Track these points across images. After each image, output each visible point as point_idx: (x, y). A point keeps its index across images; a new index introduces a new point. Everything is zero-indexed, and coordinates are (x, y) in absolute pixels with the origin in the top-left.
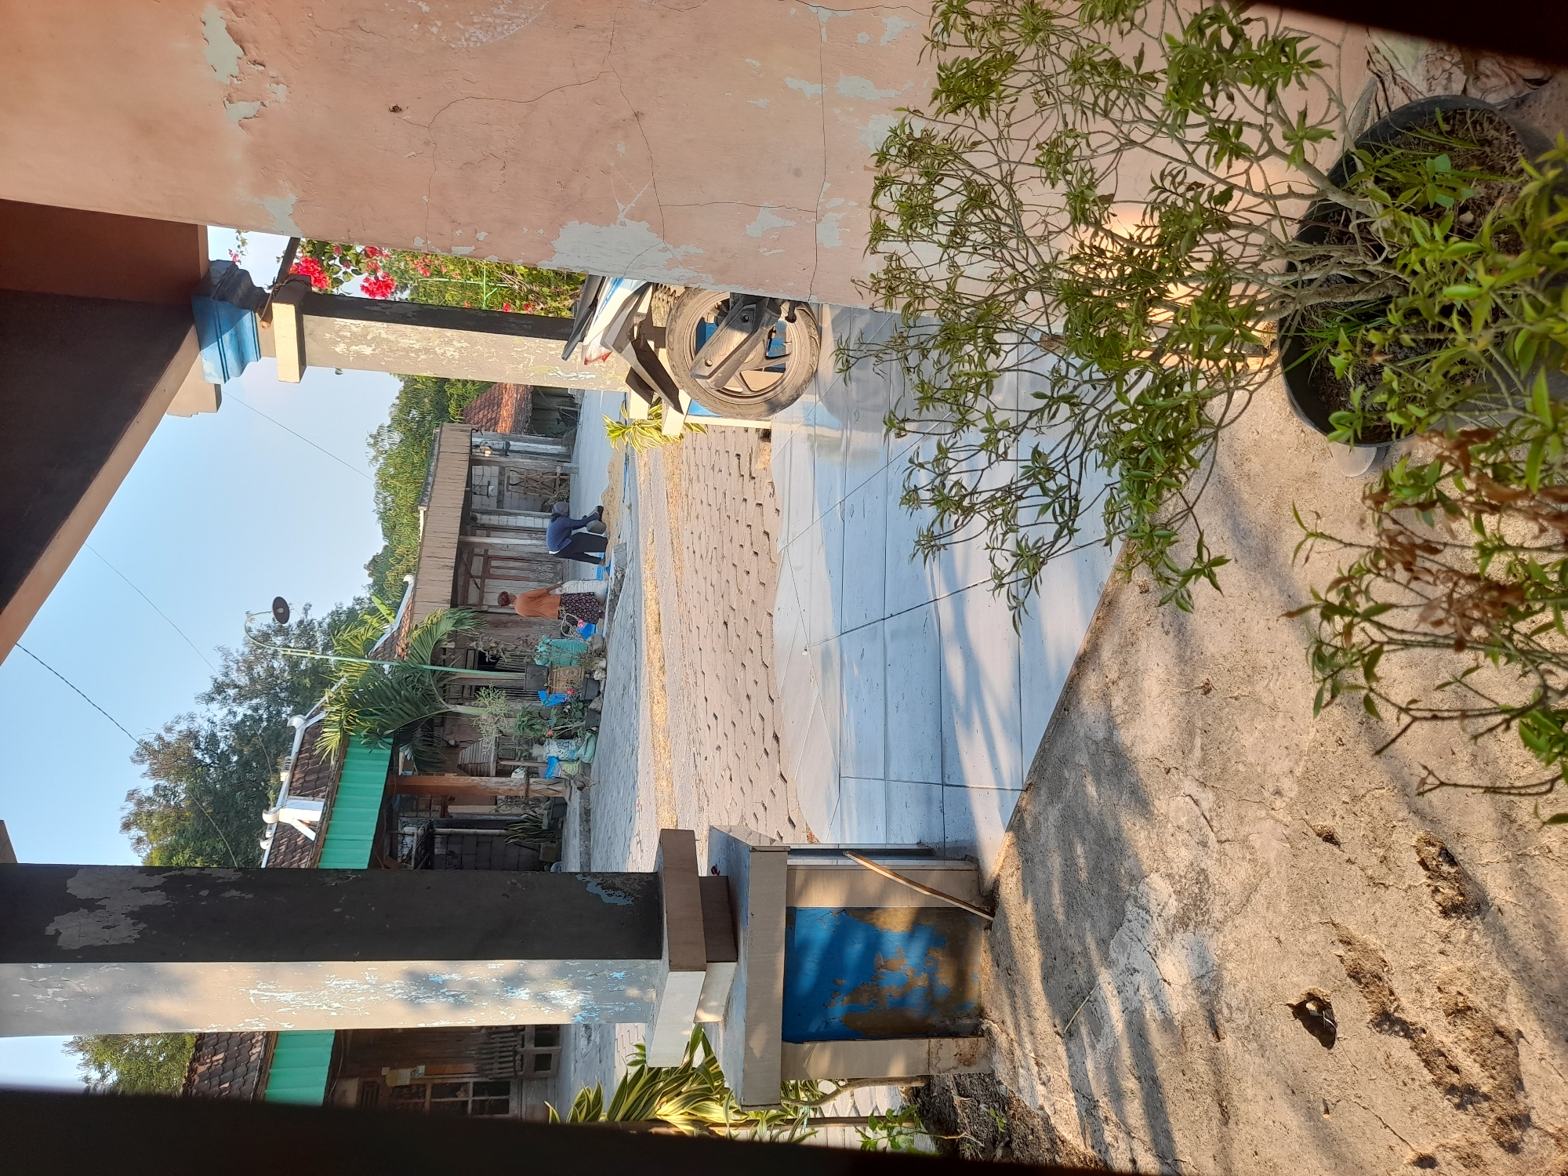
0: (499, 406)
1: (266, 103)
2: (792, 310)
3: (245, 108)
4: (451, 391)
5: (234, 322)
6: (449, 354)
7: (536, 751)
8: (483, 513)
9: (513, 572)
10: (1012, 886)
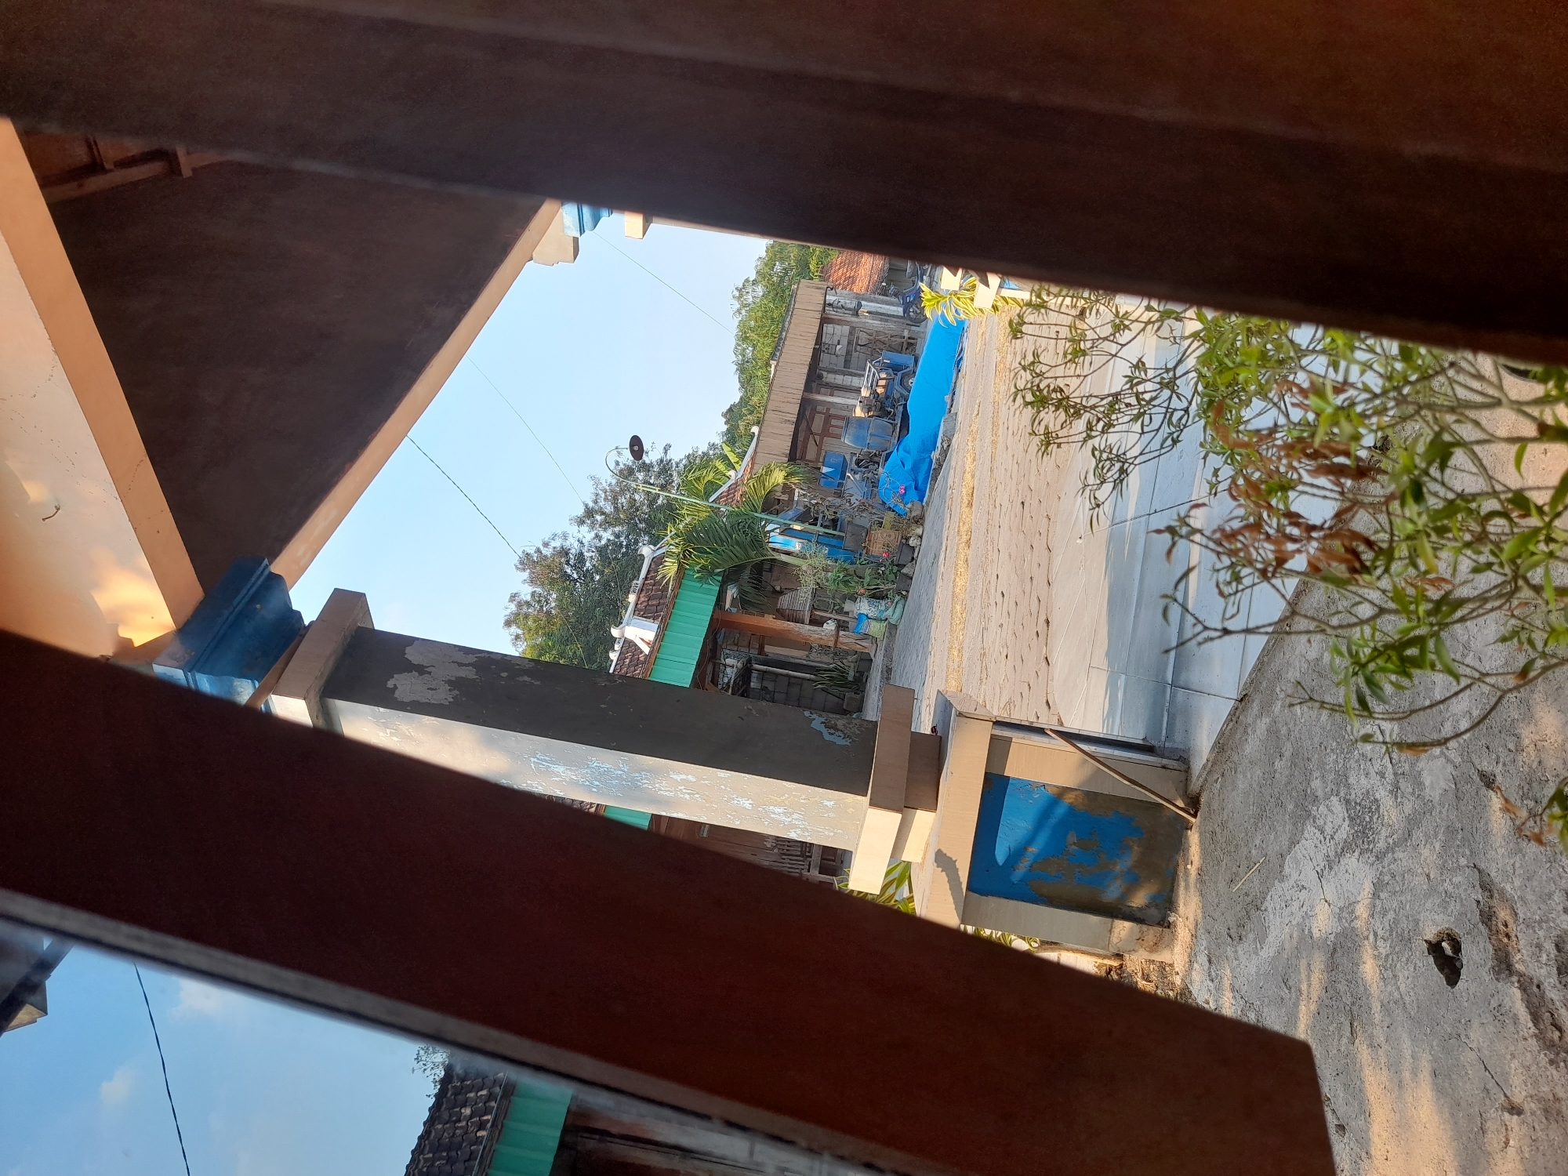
0: (858, 264)
7: (848, 606)
8: (829, 372)
10: (1216, 791)
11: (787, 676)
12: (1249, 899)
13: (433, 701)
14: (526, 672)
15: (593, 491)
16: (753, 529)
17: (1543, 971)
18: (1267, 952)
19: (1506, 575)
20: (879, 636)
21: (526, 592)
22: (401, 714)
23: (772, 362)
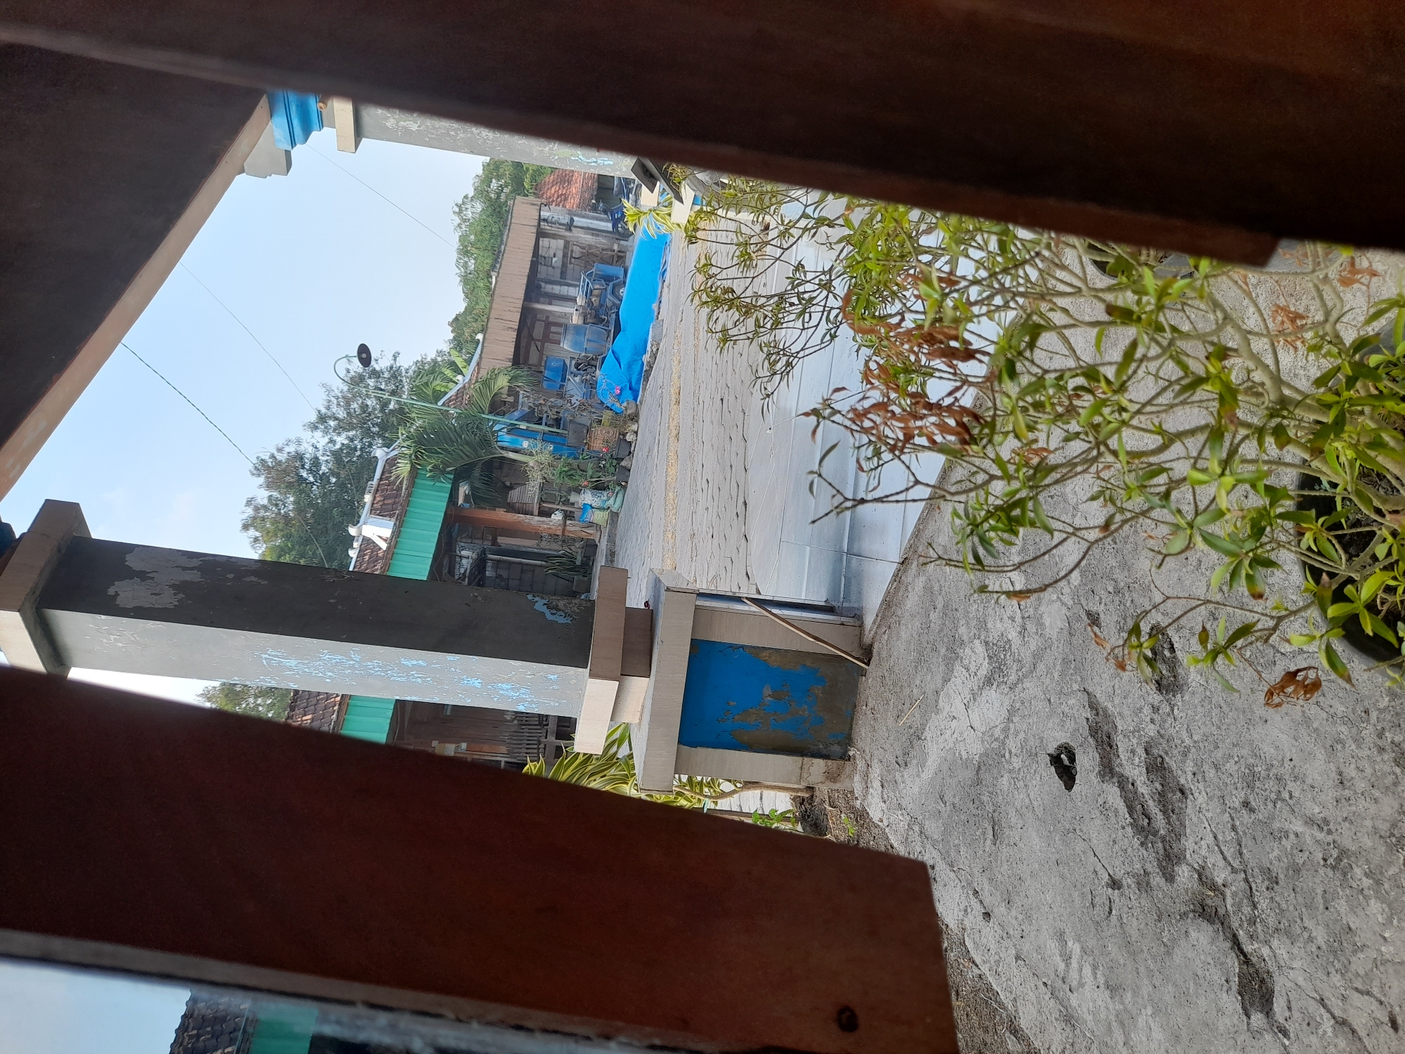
0: (569, 182)
7: (573, 498)
8: (547, 282)
10: (884, 642)
11: (521, 564)
12: (912, 731)
13: (157, 606)
14: (255, 573)
15: (325, 397)
16: (481, 430)
17: (1136, 772)
18: (927, 774)
19: (1090, 442)
20: (603, 524)
21: (262, 496)
22: (125, 620)
23: (492, 273)
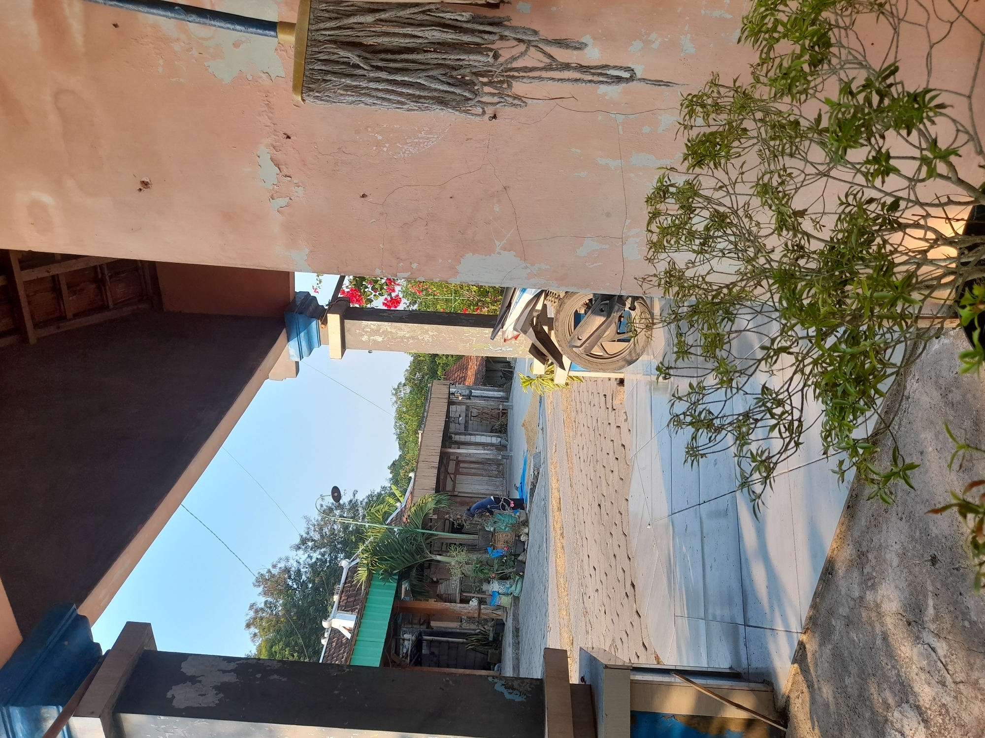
0: (467, 369)
1: (292, 198)
2: (633, 303)
3: (281, 202)
4: (439, 361)
5: (307, 326)
6: (426, 339)
7: (485, 587)
8: (456, 434)
9: (473, 471)
10: (799, 706)
11: (448, 642)
14: (276, 671)
15: (306, 526)
16: (416, 541)
20: (508, 606)
21: (261, 601)
22: (178, 719)
23: (419, 431)
